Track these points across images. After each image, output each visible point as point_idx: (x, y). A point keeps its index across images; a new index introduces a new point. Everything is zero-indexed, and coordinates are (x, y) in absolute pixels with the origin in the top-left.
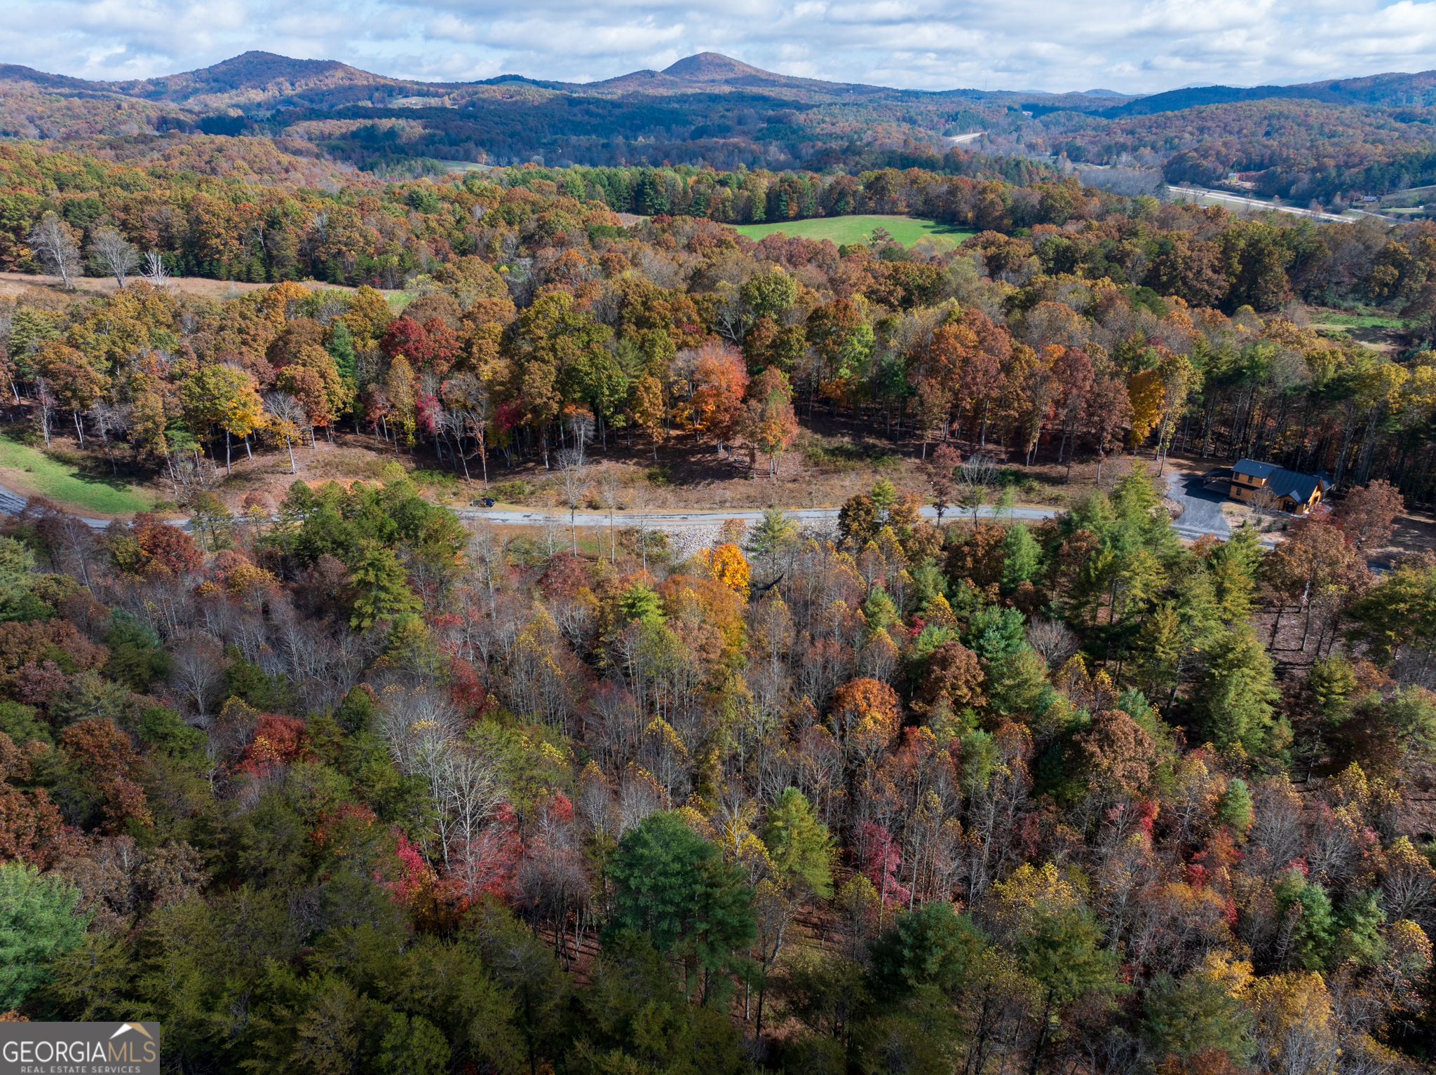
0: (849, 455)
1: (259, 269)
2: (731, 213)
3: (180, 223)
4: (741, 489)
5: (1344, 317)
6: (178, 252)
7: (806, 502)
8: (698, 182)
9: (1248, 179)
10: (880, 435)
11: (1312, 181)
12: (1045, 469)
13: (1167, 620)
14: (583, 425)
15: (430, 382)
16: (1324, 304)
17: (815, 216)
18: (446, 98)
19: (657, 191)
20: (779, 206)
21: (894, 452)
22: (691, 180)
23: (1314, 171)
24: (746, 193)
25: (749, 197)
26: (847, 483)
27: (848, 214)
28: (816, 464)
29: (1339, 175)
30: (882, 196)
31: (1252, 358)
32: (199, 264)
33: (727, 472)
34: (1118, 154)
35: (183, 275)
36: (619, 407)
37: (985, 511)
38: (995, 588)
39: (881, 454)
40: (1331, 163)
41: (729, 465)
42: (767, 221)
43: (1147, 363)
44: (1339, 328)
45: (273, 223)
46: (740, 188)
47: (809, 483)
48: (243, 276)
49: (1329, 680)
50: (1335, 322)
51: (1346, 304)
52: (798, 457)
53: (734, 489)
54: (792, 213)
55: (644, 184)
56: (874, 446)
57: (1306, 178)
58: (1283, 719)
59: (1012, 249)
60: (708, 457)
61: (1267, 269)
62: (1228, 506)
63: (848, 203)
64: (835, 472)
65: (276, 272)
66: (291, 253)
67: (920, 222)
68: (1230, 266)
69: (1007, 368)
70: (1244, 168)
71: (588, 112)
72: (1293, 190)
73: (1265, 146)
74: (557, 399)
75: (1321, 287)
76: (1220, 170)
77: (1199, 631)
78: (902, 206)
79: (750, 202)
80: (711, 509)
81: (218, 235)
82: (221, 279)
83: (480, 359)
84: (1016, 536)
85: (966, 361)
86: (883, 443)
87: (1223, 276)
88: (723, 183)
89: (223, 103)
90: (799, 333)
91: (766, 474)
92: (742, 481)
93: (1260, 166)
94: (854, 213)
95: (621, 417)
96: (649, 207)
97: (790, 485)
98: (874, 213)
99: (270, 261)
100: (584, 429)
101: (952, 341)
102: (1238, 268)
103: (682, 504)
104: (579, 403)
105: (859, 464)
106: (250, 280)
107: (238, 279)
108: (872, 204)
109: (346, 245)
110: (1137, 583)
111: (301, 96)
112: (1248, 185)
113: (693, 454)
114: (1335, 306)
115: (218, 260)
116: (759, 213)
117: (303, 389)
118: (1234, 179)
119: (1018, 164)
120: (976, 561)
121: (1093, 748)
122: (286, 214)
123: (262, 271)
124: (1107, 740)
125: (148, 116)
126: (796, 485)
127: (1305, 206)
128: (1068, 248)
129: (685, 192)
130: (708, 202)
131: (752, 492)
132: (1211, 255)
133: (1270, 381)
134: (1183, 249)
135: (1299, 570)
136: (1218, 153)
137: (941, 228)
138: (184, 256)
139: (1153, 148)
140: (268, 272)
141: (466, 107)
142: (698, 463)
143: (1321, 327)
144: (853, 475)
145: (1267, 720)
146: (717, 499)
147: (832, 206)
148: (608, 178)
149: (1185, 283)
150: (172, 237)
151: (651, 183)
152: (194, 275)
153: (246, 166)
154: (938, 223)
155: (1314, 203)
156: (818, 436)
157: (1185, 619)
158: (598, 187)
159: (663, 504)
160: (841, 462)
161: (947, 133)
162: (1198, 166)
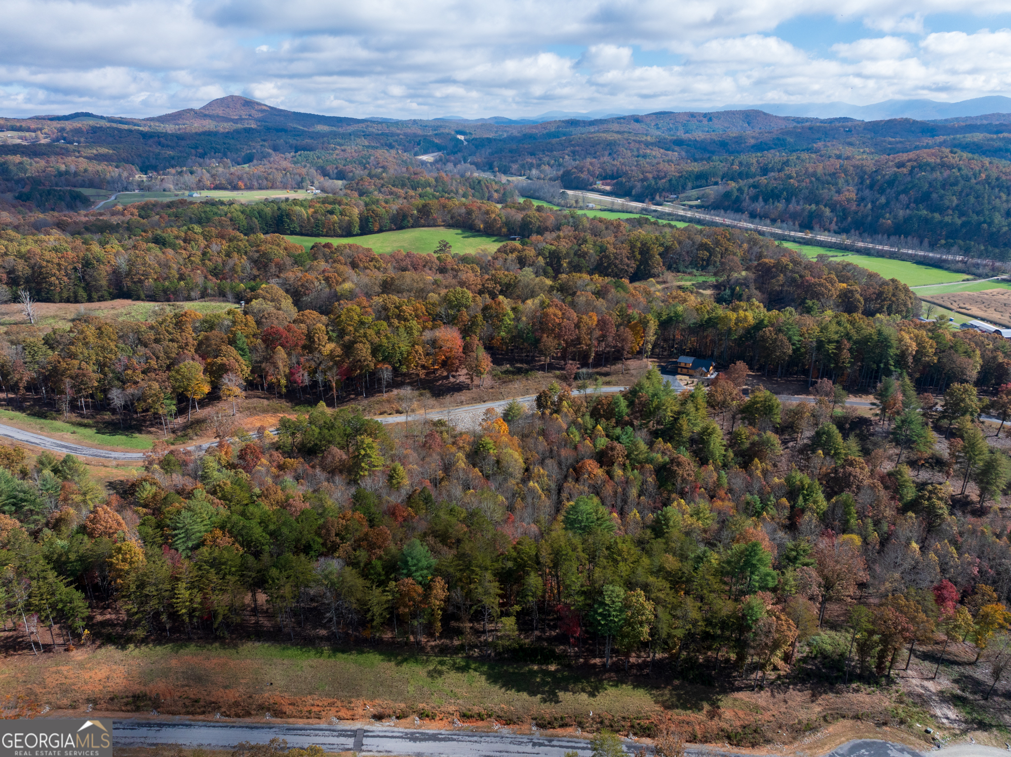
0: (513, 373)
2: (339, 231)
4: (468, 395)
5: (689, 277)
6: (22, 287)
7: (501, 397)
8: (315, 212)
9: (607, 185)
10: (522, 362)
11: (643, 187)
12: (598, 370)
13: (683, 422)
14: (386, 373)
16: (679, 272)
17: (390, 230)
19: (291, 220)
20: (367, 225)
21: (531, 370)
22: (310, 211)
23: (642, 180)
24: (347, 218)
25: (348, 220)
27: (409, 227)
28: (499, 379)
29: (656, 184)
30: (428, 216)
31: (675, 313)
32: (39, 294)
33: (459, 388)
34: (530, 170)
36: (402, 362)
37: (589, 391)
38: (614, 420)
39: (527, 371)
40: (650, 176)
41: (458, 384)
42: (361, 234)
43: (634, 318)
44: (688, 284)
45: (88, 264)
46: (342, 215)
47: (499, 388)
48: (72, 299)
49: (740, 435)
50: (686, 280)
51: (688, 271)
52: (491, 377)
53: (465, 395)
54: (376, 229)
55: (282, 215)
56: (522, 368)
57: (639, 185)
58: (730, 450)
59: (527, 252)
60: (445, 382)
61: (653, 256)
62: (679, 377)
63: (409, 222)
64: (509, 382)
65: (95, 296)
66: (104, 283)
67: (451, 230)
68: (634, 256)
69: (577, 326)
70: (604, 178)
72: (633, 193)
73: (613, 165)
74: (373, 361)
75: (676, 263)
76: (591, 180)
77: (695, 425)
78: (439, 222)
79: (350, 224)
81: (54, 275)
83: (319, 345)
84: (618, 399)
85: (559, 324)
86: (525, 366)
87: (633, 262)
88: (331, 213)
90: (480, 318)
91: (478, 386)
92: (468, 391)
93: (612, 177)
94: (412, 227)
95: (404, 367)
97: (491, 390)
98: (423, 226)
99: (90, 288)
100: (386, 375)
102: (639, 257)
104: (383, 362)
105: (520, 377)
106: (76, 301)
108: (422, 221)
109: (143, 275)
110: (669, 410)
112: (608, 188)
113: (437, 381)
114: (684, 272)
115: (53, 290)
116: (356, 229)
117: (230, 370)
118: (599, 185)
119: (479, 182)
120: (604, 411)
121: (676, 468)
123: (85, 295)
124: (679, 464)
126: (494, 390)
127: (643, 202)
128: (555, 250)
129: (309, 219)
130: (324, 225)
131: (473, 395)
132: (625, 252)
133: (683, 321)
134: (611, 249)
135: (720, 398)
136: (588, 170)
137: (467, 234)
139: (549, 164)
141: (58, 140)
142: (441, 385)
143: (679, 283)
145: (724, 453)
147: (400, 222)
148: (259, 213)
149: (616, 266)
150: (18, 277)
151: (287, 215)
154: (464, 232)
155: (647, 200)
157: (689, 420)
158: (254, 219)
160: (511, 377)
161: (416, 154)
162: (579, 177)
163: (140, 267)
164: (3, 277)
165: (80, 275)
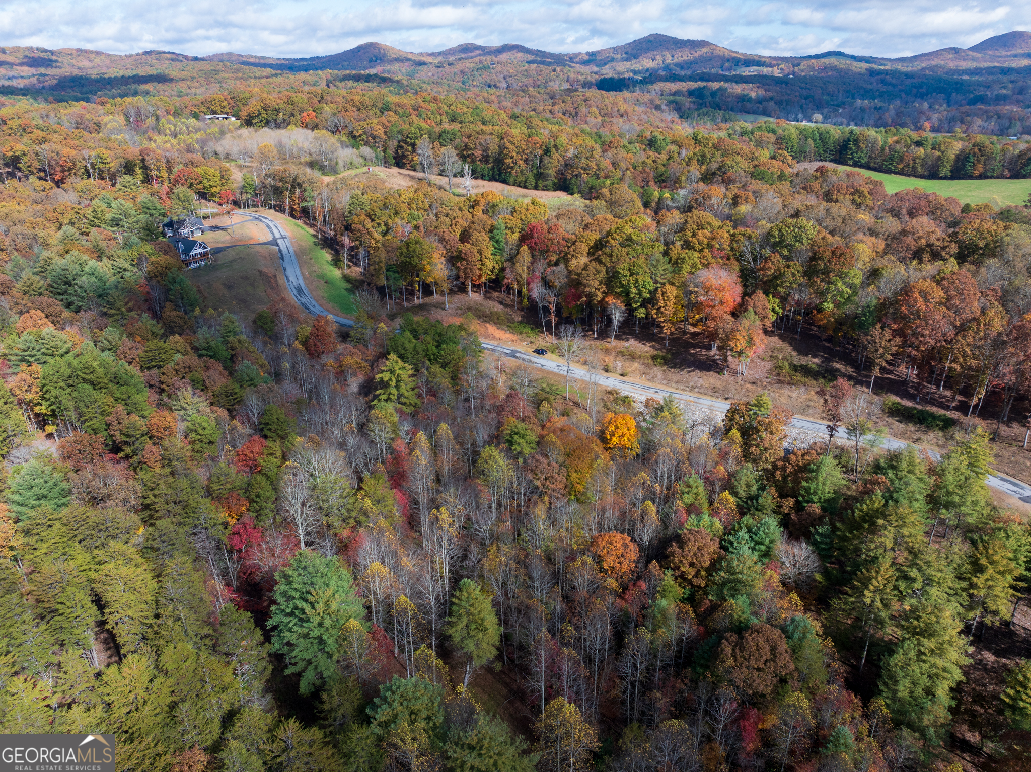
0: (808, 373)
1: (532, 181)
2: (919, 169)
3: (493, 148)
4: (712, 381)
6: (490, 165)
8: (897, 142)
14: (616, 311)
15: (540, 267)
18: (776, 68)
19: (858, 147)
20: (964, 166)
22: (891, 140)
24: (937, 153)
25: (939, 157)
26: (794, 395)
28: (778, 374)
32: (500, 175)
33: (708, 366)
35: (490, 180)
36: (645, 303)
38: (790, 502)
41: (714, 361)
42: (952, 178)
45: (547, 152)
46: (934, 148)
47: (765, 388)
48: (522, 184)
52: (769, 365)
53: (710, 379)
54: (976, 173)
55: (849, 140)
60: (704, 352)
64: (789, 384)
65: (541, 184)
66: (552, 172)
71: (883, 81)
74: (602, 290)
79: (940, 161)
80: (683, 390)
81: (512, 157)
82: (509, 184)
83: (573, 256)
88: (918, 144)
89: (623, 69)
91: (735, 373)
92: (716, 375)
95: (643, 310)
96: (850, 159)
97: (749, 386)
99: (540, 176)
100: (617, 317)
101: (916, 295)
103: (665, 382)
104: (618, 296)
105: (812, 382)
106: (525, 187)
107: (519, 186)
111: (676, 65)
113: (695, 348)
115: (510, 172)
116: (945, 170)
117: (464, 259)
120: (785, 478)
122: (556, 146)
125: (568, 77)
126: (754, 387)
129: (883, 149)
130: (901, 159)
131: (718, 384)
138: (493, 168)
140: (536, 183)
141: (789, 75)
142: (694, 355)
144: (802, 389)
146: (691, 384)
148: (820, 135)
150: (488, 156)
151: (855, 141)
152: (496, 180)
153: (597, 112)
156: (794, 354)
158: (810, 141)
159: (652, 379)
160: (798, 377)
163: (584, 160)
164: (478, 153)
165: (538, 161)
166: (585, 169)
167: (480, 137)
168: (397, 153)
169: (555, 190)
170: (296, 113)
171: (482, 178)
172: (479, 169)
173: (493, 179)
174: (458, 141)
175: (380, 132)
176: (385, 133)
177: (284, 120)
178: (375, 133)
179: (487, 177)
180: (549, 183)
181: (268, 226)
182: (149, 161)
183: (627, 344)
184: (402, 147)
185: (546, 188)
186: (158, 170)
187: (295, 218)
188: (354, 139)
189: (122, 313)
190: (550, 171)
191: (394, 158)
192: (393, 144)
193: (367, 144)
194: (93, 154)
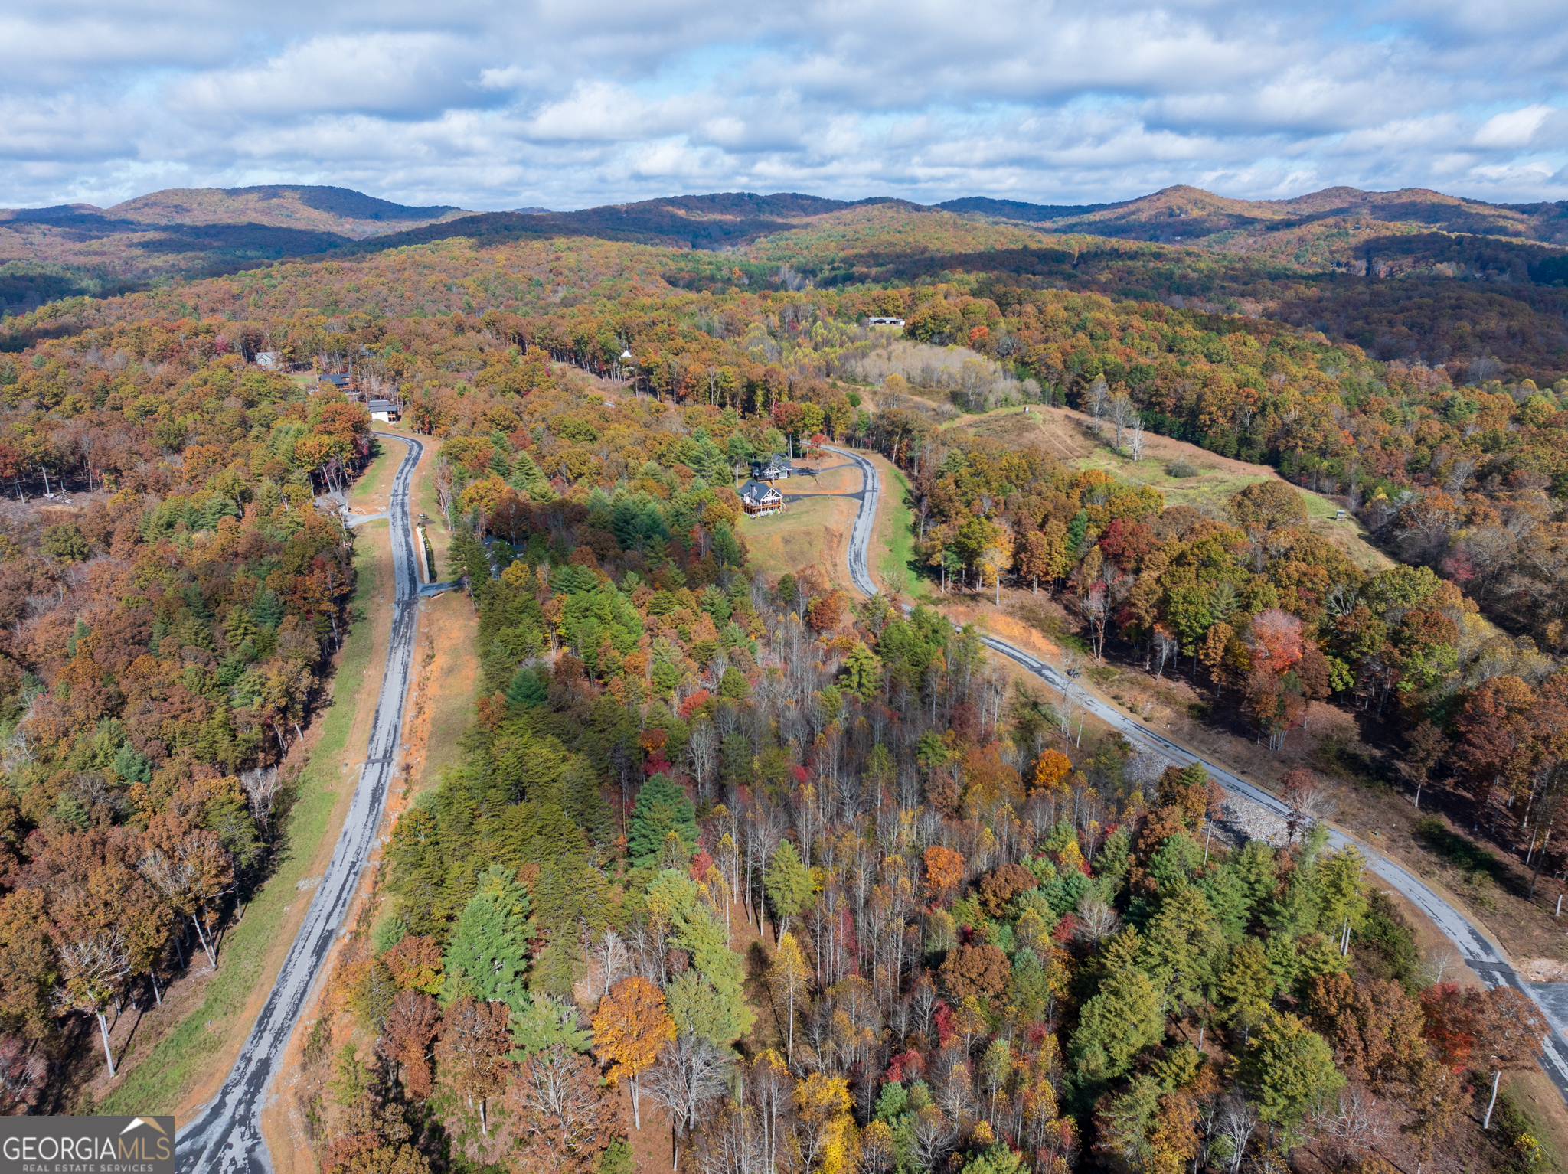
1: (1233, 446)
3: (1190, 398)
4: (1240, 748)
6: (1182, 420)
32: (1193, 433)
35: (1179, 439)
36: (1198, 640)
45: (1262, 410)
48: (1220, 450)
52: (1316, 745)
53: (1238, 746)
64: (1322, 771)
65: (1244, 453)
66: (1262, 439)
74: (1152, 615)
81: (1211, 413)
92: (1247, 743)
99: (1245, 442)
100: (1165, 650)
104: (1168, 624)
106: (1223, 454)
107: (1216, 452)
117: (1029, 550)
122: (1275, 404)
123: (1234, 449)
138: (1186, 423)
140: (1239, 451)
144: (1334, 782)
146: (1215, 746)
152: (1188, 440)
163: (1306, 428)
164: (1170, 402)
165: (1248, 421)
166: (1305, 441)
167: (1178, 380)
168: (1071, 390)
169: (1262, 463)
170: (966, 327)
171: (1170, 436)
172: (1167, 423)
173: (1182, 438)
174: (1149, 382)
175: (1056, 361)
176: (1065, 362)
177: (951, 334)
178: (1050, 362)
179: (1176, 434)
180: (1256, 452)
181: (865, 476)
182: (772, 383)
183: (1172, 685)
184: (1078, 383)
185: (1249, 460)
186: (779, 394)
187: (900, 467)
188: (1024, 367)
189: (660, 559)
190: (1260, 437)
191: (1067, 395)
192: (1068, 378)
193: (1037, 376)
194: (719, 371)
